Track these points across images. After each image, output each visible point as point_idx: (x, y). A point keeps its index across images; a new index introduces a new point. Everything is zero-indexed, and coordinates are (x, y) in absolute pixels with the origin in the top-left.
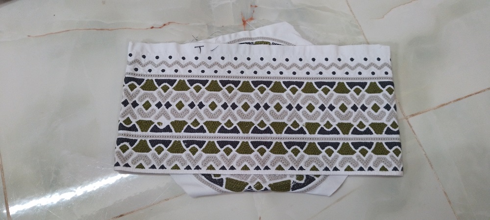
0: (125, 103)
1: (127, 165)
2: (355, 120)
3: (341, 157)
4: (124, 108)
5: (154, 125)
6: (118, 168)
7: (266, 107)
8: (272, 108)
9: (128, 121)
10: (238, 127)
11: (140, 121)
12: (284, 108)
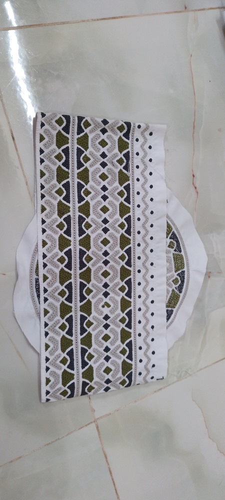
0: (105, 122)
1: (43, 125)
2: (95, 350)
3: (59, 339)
4: (100, 120)
5: (84, 150)
6: (40, 116)
7: (106, 263)
8: (105, 268)
9: (87, 124)
10: (85, 235)
11: (88, 136)
12: (105, 280)
